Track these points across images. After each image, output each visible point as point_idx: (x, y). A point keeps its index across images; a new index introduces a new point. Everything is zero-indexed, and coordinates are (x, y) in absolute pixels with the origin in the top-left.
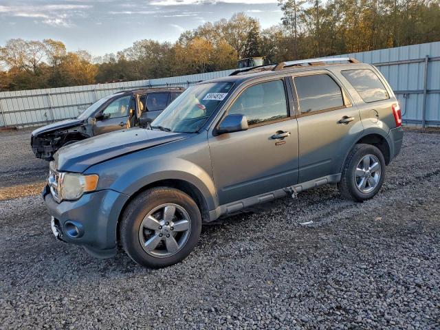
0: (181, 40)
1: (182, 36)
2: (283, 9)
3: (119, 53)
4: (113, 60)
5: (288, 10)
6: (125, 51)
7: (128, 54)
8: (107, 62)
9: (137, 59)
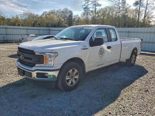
0: (43, 14)
1: (44, 13)
2: (84, 9)
3: (16, 15)
4: (14, 17)
5: (86, 10)
6: (19, 15)
7: (20, 16)
8: (11, 18)
9: (24, 19)
